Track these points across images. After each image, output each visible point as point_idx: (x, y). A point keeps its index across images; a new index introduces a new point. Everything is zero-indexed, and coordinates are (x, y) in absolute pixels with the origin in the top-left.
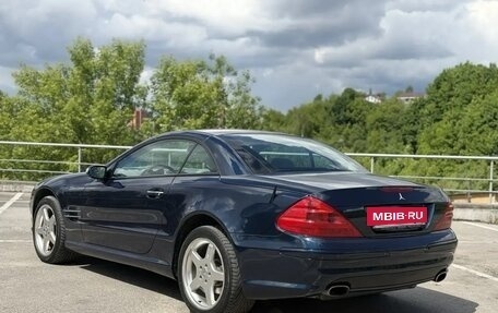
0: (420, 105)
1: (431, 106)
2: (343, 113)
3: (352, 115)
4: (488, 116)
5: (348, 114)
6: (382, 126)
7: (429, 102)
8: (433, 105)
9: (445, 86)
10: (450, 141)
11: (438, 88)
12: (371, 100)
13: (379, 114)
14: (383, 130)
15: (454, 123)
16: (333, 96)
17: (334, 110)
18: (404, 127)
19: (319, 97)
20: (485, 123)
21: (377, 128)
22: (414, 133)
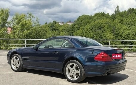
0: (74, 25)
1: (77, 26)
2: (53, 27)
3: (56, 28)
4: (91, 28)
5: (55, 28)
6: (64, 31)
7: (76, 25)
8: (77, 25)
10: (82, 35)
11: (78, 21)
12: (60, 24)
13: (63, 28)
14: (64, 32)
15: (83, 30)
16: (50, 23)
17: (51, 27)
18: (70, 31)
19: (46, 23)
20: (90, 30)
21: (63, 32)
22: (73, 33)
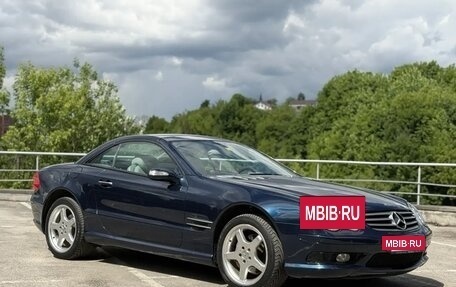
0: (310, 113)
1: (320, 115)
2: (231, 120)
3: (241, 123)
4: (374, 126)
5: (237, 122)
6: (273, 135)
7: (318, 110)
8: (323, 113)
9: (333, 95)
10: (339, 152)
11: (328, 96)
12: (261, 107)
13: (269, 122)
14: (273, 139)
15: (343, 133)
16: (221, 103)
17: (222, 117)
18: (294, 136)
19: (206, 104)
20: (372, 133)
21: (268, 138)
22: (304, 143)
